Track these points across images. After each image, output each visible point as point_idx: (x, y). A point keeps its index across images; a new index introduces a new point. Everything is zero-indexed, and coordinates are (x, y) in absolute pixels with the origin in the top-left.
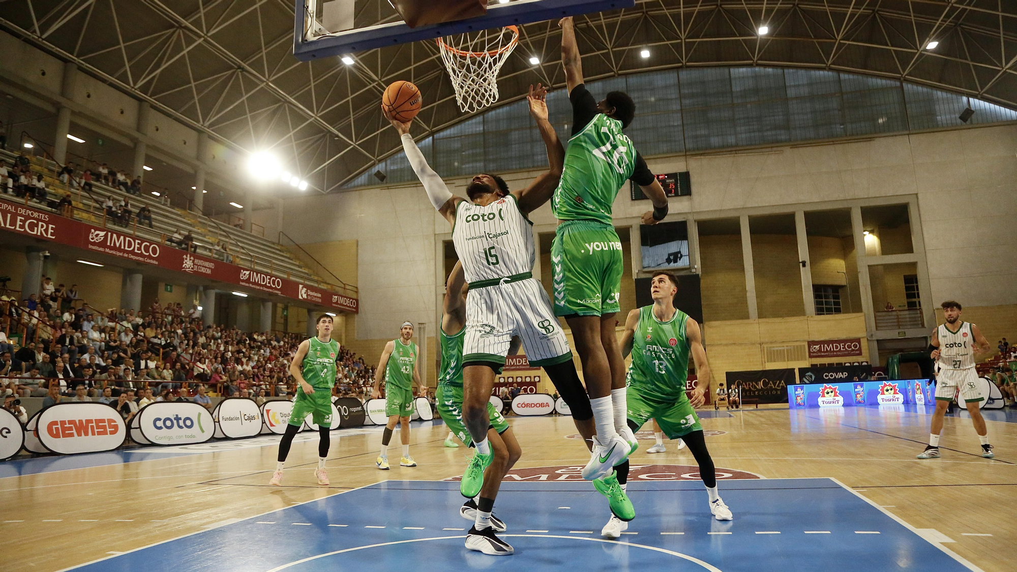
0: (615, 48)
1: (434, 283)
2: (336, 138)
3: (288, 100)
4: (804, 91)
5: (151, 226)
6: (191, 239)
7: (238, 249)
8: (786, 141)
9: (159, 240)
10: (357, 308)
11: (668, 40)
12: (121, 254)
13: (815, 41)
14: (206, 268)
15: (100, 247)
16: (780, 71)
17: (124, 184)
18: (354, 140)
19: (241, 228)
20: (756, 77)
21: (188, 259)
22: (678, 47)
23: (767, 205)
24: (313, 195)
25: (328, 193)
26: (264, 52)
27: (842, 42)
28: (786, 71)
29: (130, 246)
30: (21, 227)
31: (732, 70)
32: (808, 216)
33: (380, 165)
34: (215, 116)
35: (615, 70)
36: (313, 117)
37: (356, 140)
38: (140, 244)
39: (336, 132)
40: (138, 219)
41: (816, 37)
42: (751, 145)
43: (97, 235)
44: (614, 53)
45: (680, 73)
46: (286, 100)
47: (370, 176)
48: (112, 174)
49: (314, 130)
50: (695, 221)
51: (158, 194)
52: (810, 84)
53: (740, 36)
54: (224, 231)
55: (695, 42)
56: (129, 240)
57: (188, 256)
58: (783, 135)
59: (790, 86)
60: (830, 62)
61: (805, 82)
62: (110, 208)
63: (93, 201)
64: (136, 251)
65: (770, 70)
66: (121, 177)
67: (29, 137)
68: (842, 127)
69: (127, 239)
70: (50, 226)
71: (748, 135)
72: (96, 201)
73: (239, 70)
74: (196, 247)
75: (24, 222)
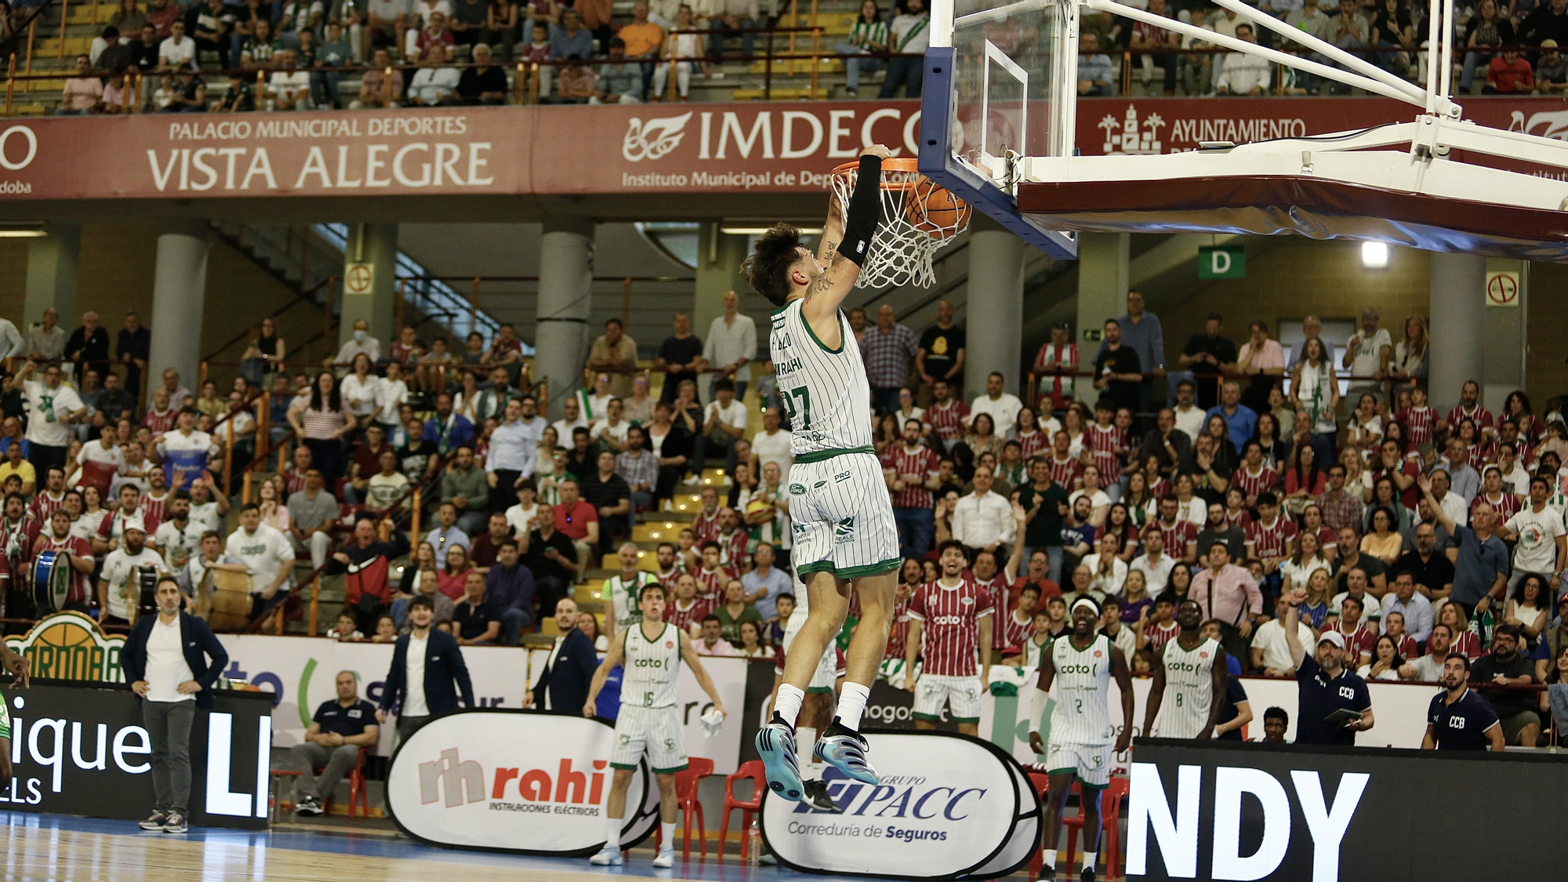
15: (665, 173)
29: (802, 142)
30: (379, 175)
43: (654, 135)
56: (795, 120)
64: (834, 152)
70: (474, 147)
75: (387, 158)
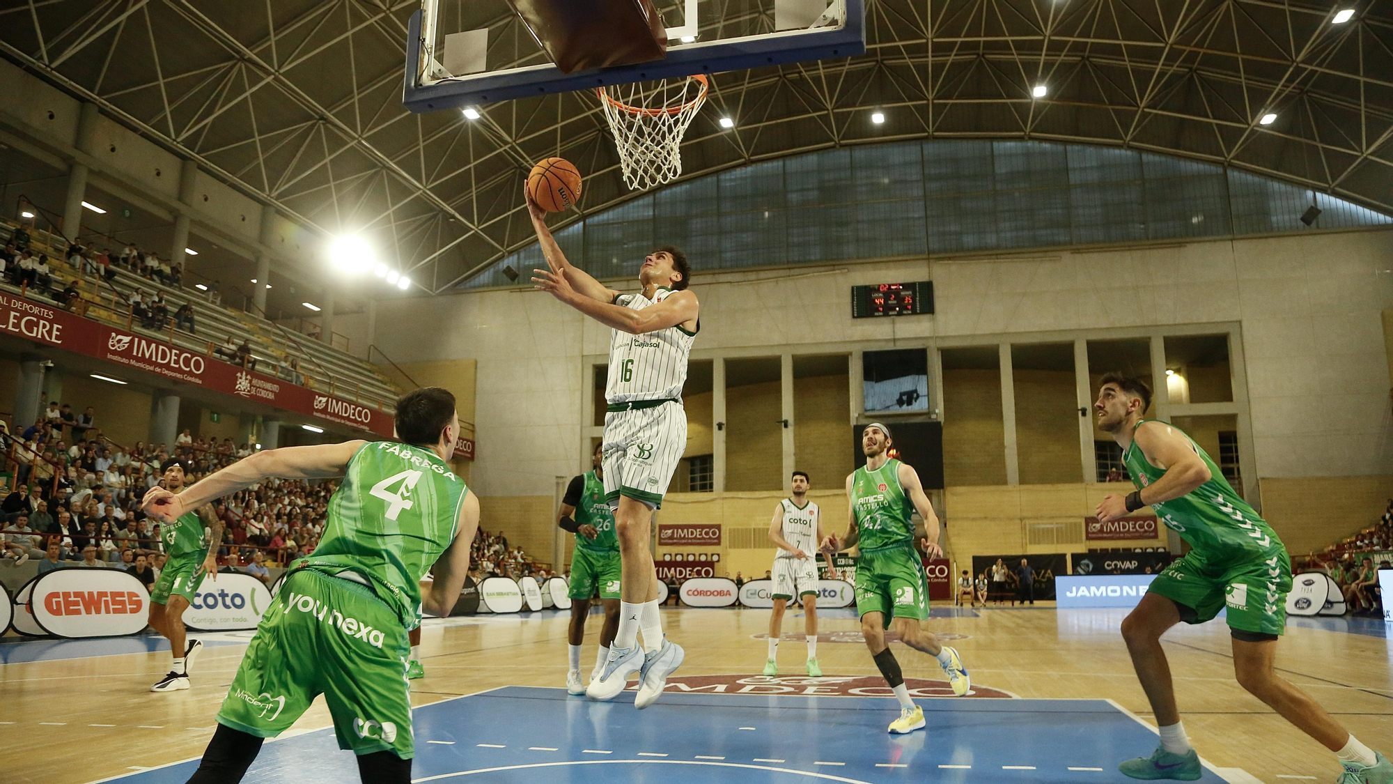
0: (838, 108)
1: (579, 422)
2: (451, 220)
3: (388, 165)
4: (1094, 176)
5: (192, 330)
6: (248, 351)
7: (312, 367)
8: (1065, 244)
9: (205, 351)
10: (472, 453)
11: (910, 100)
12: (151, 368)
13: (1110, 107)
14: (268, 391)
15: (122, 357)
16: (1060, 148)
17: (159, 273)
18: (476, 223)
19: (317, 338)
20: (1028, 155)
21: (244, 378)
22: (923, 110)
23: (1037, 329)
24: (417, 296)
25: (441, 294)
26: (357, 98)
27: (1146, 110)
28: (1069, 148)
29: (163, 358)
30: (14, 325)
31: (996, 144)
32: (1093, 347)
33: (511, 258)
34: (285, 184)
35: (836, 139)
36: (420, 189)
37: (479, 225)
38: (178, 356)
39: (452, 211)
40: (177, 321)
41: (1111, 103)
42: (1019, 247)
43: (119, 341)
44: (835, 114)
45: (925, 146)
46: (384, 165)
47: (496, 272)
48: (141, 257)
49: (422, 206)
50: (938, 349)
51: (205, 288)
52: (1101, 167)
53: (1009, 97)
54: (294, 342)
55: (946, 105)
56: (163, 349)
57: (244, 373)
58: (1062, 236)
59: (1074, 169)
60: (1128, 138)
61: (1094, 164)
62: (138, 304)
63: (115, 294)
64: (172, 364)
65: (1046, 146)
66: (152, 263)
67: (29, 202)
68: (1142, 226)
69: (161, 347)
70: (56, 326)
71: (1014, 234)
72: (120, 295)
73: (321, 122)
74: (255, 362)
75: (19, 319)
